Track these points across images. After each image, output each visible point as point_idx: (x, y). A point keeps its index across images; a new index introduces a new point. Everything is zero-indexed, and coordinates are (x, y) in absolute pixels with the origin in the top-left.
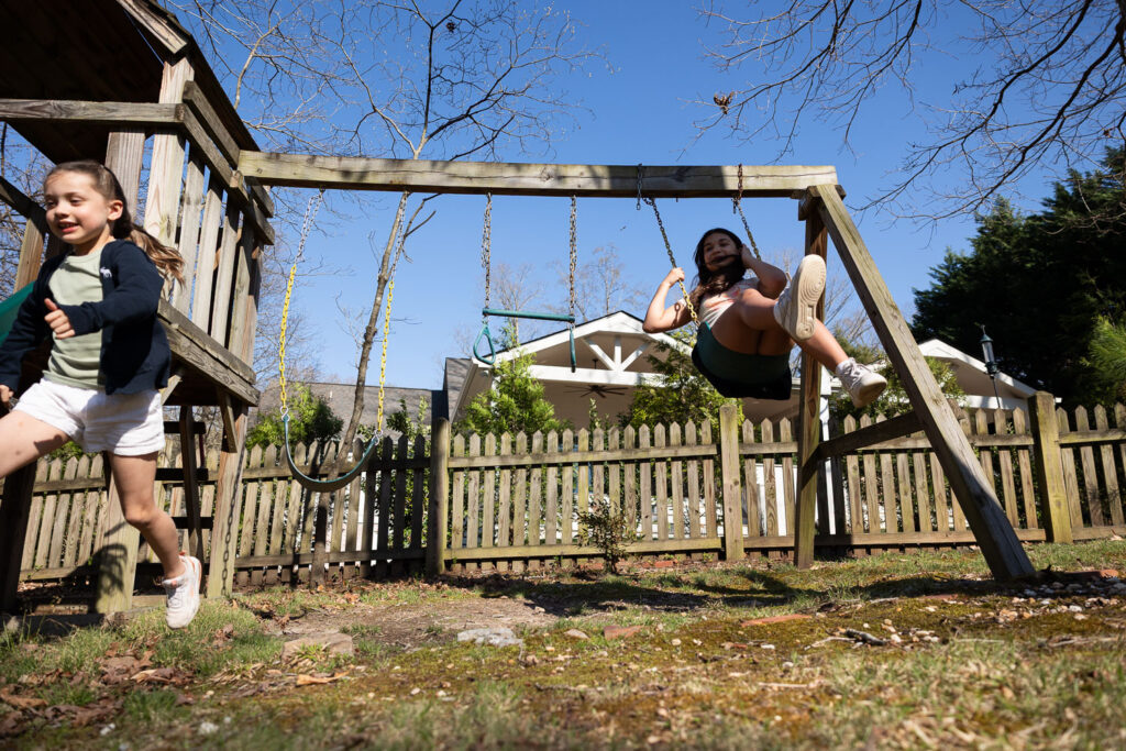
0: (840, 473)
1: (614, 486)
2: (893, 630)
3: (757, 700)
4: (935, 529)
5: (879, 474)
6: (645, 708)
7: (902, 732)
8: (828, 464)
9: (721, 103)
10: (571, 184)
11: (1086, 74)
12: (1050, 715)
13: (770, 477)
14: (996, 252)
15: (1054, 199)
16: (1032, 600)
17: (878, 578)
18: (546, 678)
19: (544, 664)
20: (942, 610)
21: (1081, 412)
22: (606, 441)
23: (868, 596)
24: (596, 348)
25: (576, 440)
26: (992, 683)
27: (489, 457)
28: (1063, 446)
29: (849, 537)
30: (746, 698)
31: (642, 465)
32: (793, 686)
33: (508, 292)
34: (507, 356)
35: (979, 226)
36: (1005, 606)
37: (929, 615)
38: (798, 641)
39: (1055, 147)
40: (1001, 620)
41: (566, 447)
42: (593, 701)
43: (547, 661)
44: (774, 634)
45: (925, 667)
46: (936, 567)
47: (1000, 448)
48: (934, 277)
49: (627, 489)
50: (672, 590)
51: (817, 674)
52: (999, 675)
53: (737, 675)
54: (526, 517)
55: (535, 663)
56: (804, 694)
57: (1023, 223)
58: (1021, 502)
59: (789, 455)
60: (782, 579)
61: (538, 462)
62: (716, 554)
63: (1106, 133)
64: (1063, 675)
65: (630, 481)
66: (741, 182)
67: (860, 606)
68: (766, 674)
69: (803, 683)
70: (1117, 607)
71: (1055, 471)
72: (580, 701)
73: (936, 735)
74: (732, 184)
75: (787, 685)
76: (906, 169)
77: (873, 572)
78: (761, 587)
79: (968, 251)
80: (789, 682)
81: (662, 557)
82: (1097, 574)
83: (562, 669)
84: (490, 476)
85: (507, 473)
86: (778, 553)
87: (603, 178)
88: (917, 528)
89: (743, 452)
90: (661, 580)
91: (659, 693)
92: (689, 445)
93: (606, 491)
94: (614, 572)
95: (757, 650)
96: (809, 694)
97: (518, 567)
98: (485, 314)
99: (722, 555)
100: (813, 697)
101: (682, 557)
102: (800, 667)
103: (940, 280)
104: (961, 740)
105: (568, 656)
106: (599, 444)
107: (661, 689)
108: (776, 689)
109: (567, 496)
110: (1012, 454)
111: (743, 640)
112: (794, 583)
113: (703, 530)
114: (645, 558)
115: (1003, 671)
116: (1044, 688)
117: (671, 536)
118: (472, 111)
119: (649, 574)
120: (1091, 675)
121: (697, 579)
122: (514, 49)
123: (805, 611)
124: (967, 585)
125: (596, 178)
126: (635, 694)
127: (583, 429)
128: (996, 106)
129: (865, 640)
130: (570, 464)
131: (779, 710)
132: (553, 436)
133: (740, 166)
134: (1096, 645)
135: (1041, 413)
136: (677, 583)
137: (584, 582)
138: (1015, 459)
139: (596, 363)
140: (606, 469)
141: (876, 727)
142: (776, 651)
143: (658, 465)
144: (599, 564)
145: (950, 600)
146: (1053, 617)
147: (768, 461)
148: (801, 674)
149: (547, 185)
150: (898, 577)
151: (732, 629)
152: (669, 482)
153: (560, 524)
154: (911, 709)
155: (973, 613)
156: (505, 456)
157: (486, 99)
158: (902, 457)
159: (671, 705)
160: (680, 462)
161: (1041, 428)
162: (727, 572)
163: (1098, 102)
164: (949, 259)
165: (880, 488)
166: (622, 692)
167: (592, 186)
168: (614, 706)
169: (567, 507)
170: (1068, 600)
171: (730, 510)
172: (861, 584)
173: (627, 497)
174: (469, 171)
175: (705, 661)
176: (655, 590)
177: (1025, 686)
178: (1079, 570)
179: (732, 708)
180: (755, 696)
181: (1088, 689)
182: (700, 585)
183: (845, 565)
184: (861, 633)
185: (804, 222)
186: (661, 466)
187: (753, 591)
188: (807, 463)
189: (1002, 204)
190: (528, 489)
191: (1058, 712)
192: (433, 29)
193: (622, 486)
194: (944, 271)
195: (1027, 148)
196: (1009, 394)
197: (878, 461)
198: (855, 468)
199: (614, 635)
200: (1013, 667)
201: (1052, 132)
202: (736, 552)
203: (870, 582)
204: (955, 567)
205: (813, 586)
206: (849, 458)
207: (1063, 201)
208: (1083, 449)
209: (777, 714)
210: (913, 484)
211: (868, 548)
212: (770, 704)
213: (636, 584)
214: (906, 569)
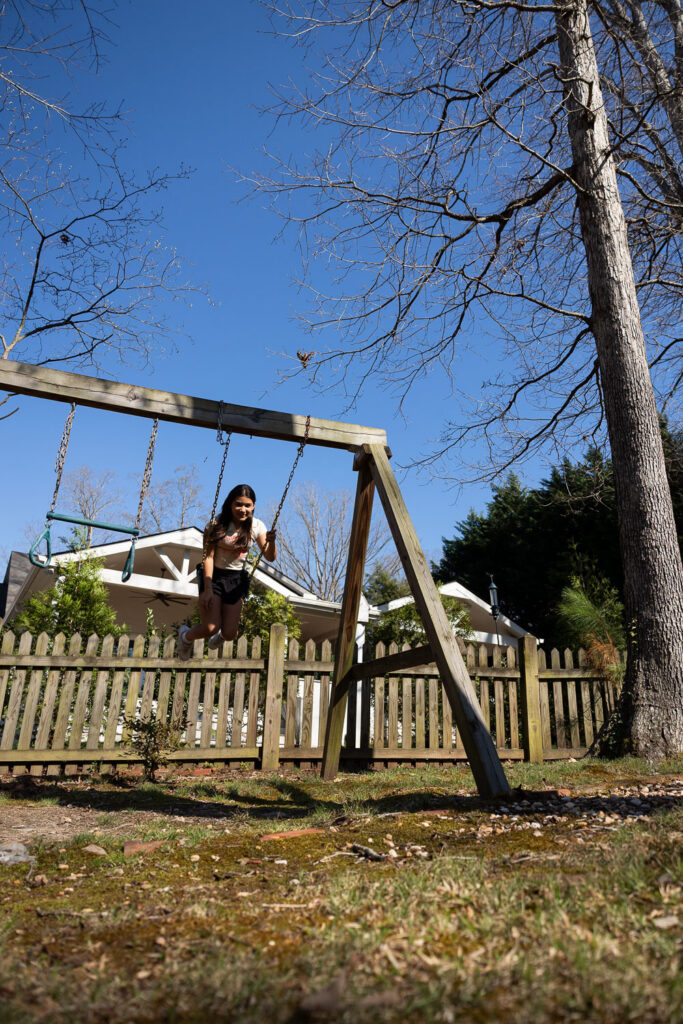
0: (368, 693)
1: (164, 692)
2: (392, 844)
3: (255, 924)
4: (441, 746)
5: (400, 694)
6: (145, 936)
7: (377, 956)
8: (360, 684)
9: (302, 359)
10: (156, 408)
11: (573, 392)
12: (500, 934)
13: (310, 692)
14: (505, 516)
15: (549, 480)
16: (505, 817)
17: (389, 791)
18: (51, 900)
19: (54, 884)
20: (435, 826)
21: (555, 653)
22: (161, 647)
23: (376, 810)
24: (165, 559)
25: (132, 644)
26: (460, 902)
27: (39, 657)
28: (541, 680)
29: (371, 751)
30: (247, 922)
31: (194, 675)
32: (293, 906)
33: (87, 495)
34: (74, 557)
35: (495, 494)
36: (484, 822)
37: (423, 829)
38: (309, 856)
39: (549, 442)
40: (479, 835)
41: (120, 652)
42: (92, 929)
43: (57, 880)
44: (289, 849)
45: (408, 886)
46: (437, 783)
47: (496, 679)
48: (459, 530)
49: (175, 696)
50: (205, 800)
51: (318, 893)
52: (467, 893)
53: (245, 894)
54: (70, 719)
55: (43, 884)
56: (302, 915)
57: (528, 495)
58: (508, 725)
59: (327, 673)
60: (307, 791)
61: (91, 665)
62: (253, 763)
63: (584, 438)
64: (515, 893)
65: (180, 689)
66: (307, 430)
67: (369, 820)
68: (272, 893)
69: (304, 903)
70: (565, 825)
71: (534, 701)
72: (79, 929)
73: (405, 960)
74: (300, 431)
75: (288, 906)
76: (442, 441)
77: (386, 786)
78: (287, 798)
79: (484, 514)
80: (292, 902)
81: (201, 765)
82: (555, 793)
83: (71, 889)
84: (37, 676)
85: (56, 674)
86: (309, 763)
87: (186, 407)
88: (427, 745)
89: (287, 668)
90: (196, 790)
91: (163, 918)
92: (239, 659)
93: (155, 697)
94: (152, 780)
95: (270, 865)
96: (306, 914)
97: (54, 770)
98: (50, 517)
99: (258, 764)
100: (309, 918)
101: (221, 766)
102: (304, 885)
103: (463, 533)
104: (425, 963)
105: (81, 875)
106: (154, 651)
107: (166, 912)
108: (277, 909)
109: (115, 701)
110: (504, 684)
111: (260, 855)
112: (318, 794)
113: (243, 739)
114: (186, 765)
115: (470, 890)
116: (500, 906)
117: (213, 743)
118: (73, 319)
119: (186, 782)
120: (536, 892)
121: (230, 788)
122: (121, 270)
123: (321, 825)
124: (457, 801)
125: (179, 406)
126: (139, 920)
127: (140, 636)
128: (511, 403)
129: (367, 855)
130: (122, 669)
131: (274, 935)
132: (109, 640)
133: (309, 417)
134: (545, 863)
135: (527, 652)
136: (210, 792)
137: (119, 789)
138: (506, 689)
139: (164, 573)
140: (158, 676)
141: (354, 953)
142: (288, 866)
143: (209, 675)
144: (138, 771)
145: (442, 816)
146: (519, 833)
147: (308, 677)
148: (303, 892)
149: (133, 404)
150: (405, 792)
151: (250, 844)
152: (217, 690)
153: (105, 728)
154: (390, 931)
155: (458, 829)
156: (56, 657)
157: (88, 311)
158: (420, 682)
159: (172, 932)
160: (229, 674)
161: (527, 664)
162: (259, 782)
163: (581, 413)
164: (472, 517)
165: (400, 707)
166: (125, 918)
167: (175, 413)
168: (112, 935)
169: (113, 711)
170: (532, 818)
171: (270, 722)
172: (374, 797)
173: (175, 705)
174: (56, 379)
175: (217, 879)
176: (189, 800)
177: (485, 905)
178: (543, 789)
179: (231, 934)
180: (256, 918)
181: (532, 907)
182: (233, 795)
183: (365, 777)
184: (365, 848)
185: (357, 473)
186: (211, 677)
187: (280, 801)
188: (340, 683)
189: (512, 479)
190: (76, 690)
191: (506, 932)
192: (44, 238)
193: (172, 693)
194: (468, 527)
195: (531, 440)
196: (507, 633)
197: (401, 684)
198: (381, 689)
199: (134, 851)
200: (478, 886)
201: (549, 430)
202: (271, 761)
203: (381, 796)
204: (451, 782)
205: (334, 798)
206: (377, 679)
207: (556, 483)
208: (555, 684)
209: (272, 939)
210: (427, 706)
211: (386, 762)
212: (268, 927)
213: (171, 793)
214: (413, 784)
